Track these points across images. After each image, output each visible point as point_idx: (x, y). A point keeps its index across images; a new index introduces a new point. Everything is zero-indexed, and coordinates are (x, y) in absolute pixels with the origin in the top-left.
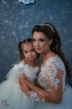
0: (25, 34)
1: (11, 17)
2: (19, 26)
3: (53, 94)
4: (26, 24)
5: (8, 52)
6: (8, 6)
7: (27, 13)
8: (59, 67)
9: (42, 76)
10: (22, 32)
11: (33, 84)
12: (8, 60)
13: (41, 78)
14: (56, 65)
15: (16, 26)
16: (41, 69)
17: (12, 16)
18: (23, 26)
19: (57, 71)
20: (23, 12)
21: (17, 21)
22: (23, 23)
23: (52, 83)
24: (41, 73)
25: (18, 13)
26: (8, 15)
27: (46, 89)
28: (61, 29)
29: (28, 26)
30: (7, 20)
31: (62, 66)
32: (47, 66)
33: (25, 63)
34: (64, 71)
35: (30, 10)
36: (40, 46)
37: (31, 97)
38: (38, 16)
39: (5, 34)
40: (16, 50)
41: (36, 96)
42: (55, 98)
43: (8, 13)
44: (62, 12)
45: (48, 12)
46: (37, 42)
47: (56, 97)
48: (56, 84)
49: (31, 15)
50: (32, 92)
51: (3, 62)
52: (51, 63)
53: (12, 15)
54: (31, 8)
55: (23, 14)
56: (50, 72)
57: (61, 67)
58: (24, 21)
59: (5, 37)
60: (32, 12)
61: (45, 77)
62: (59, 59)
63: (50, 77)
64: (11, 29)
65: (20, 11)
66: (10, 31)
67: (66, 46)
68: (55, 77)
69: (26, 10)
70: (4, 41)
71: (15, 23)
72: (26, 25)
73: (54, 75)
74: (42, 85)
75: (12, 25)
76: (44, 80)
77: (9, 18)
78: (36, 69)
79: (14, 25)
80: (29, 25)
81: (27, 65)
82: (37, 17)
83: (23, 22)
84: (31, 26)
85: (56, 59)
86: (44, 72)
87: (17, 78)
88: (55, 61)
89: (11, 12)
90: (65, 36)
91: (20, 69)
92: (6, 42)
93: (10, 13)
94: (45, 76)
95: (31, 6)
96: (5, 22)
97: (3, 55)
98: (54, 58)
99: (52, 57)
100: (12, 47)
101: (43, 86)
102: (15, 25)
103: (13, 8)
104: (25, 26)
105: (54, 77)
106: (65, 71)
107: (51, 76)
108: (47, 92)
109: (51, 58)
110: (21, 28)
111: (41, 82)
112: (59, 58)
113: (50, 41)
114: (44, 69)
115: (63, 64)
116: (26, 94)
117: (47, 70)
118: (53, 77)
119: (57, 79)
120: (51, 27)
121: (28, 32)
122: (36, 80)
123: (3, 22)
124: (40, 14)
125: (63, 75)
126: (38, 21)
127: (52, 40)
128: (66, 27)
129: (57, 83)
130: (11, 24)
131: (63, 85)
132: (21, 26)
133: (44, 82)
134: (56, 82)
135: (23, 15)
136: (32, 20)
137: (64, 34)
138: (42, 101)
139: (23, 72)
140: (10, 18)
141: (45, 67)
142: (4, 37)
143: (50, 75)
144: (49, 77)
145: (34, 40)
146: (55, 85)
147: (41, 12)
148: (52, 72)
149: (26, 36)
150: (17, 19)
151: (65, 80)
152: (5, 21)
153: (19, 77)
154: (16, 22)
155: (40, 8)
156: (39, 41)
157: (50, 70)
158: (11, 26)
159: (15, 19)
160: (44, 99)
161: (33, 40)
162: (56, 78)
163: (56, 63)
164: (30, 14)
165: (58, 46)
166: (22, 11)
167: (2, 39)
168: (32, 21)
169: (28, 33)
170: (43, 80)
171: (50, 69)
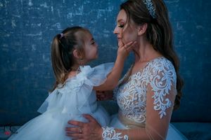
2: (67, 14)
4: (80, 9)
5: (48, 59)
10: (72, 24)
12: (49, 74)
15: (61, 14)
18: (74, 12)
21: (63, 4)
22: (74, 8)
30: (45, 3)
32: (155, 71)
39: (42, 28)
41: (112, 130)
48: (164, 109)
51: (42, 76)
52: (164, 66)
56: (159, 83)
58: (75, 5)
59: (43, 33)
64: (53, 19)
66: (52, 23)
68: (165, 95)
70: (42, 40)
72: (78, 11)
73: (165, 90)
75: (55, 11)
79: (57, 12)
80: (85, 11)
84: (88, 13)
92: (46, 41)
94: (135, 92)
102: (60, 12)
104: (77, 14)
110: (71, 17)
111: (126, 100)
119: (167, 100)
121: (84, 23)
123: (39, 6)
126: (100, 5)
129: (166, 107)
130: (52, 10)
132: (71, 14)
136: (89, 2)
142: (41, 32)
143: (158, 88)
146: (160, 110)
148: (162, 83)
152: (41, 6)
154: (61, 7)
158: (53, 13)
160: (126, 135)
167: (38, 36)
168: (89, 4)
170: (130, 98)
171: (159, 77)
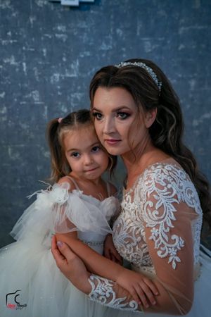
0: (71, 97)
1: (24, 48)
2: (51, 75)
3: (165, 285)
4: (72, 66)
5: (17, 155)
6: (14, 15)
7: (75, 34)
8: (179, 197)
9: (128, 227)
10: (59, 93)
11: (98, 254)
12: (18, 180)
13: (123, 234)
14: (171, 190)
15: (39, 76)
16: (123, 204)
17: (29, 43)
18: (63, 72)
19: (175, 210)
20: (61, 32)
21: (43, 59)
22: (62, 65)
23: (159, 249)
24: (122, 216)
25: (47, 35)
26: (15, 41)
27: (142, 268)
28: (179, 79)
29: (80, 74)
30: (13, 57)
31: (190, 192)
32: (143, 194)
33: (73, 188)
34: (196, 209)
35: (84, 25)
36: (117, 132)
37: (92, 296)
38: (107, 43)
39: (7, 101)
40: (42, 148)
41: (109, 291)
42: (171, 295)
43: (14, 37)
44: (183, 28)
45: (139, 28)
46: (106, 119)
47: (174, 292)
48: (173, 252)
49: (88, 39)
50: (97, 278)
51: (6, 185)
52: (156, 183)
53: (26, 43)
54: (85, 20)
55: (62, 38)
56: (154, 213)
57: (187, 198)
58: (64, 59)
59: (8, 110)
60: (89, 30)
61: (138, 229)
62: (179, 172)
63: (154, 231)
64: (26, 85)
65: (54, 29)
66: (24, 91)
67: (197, 132)
68: (168, 229)
69: (69, 25)
70: (6, 122)
71: (37, 64)
72: (71, 71)
73: (165, 223)
74: (128, 255)
75: (30, 71)
76: (134, 239)
77: (20, 50)
78: (108, 203)
79: (34, 72)
80: (82, 69)
81: (78, 193)
82: (104, 44)
83: (62, 60)
84: (87, 73)
85: (168, 171)
86: (133, 212)
87: (48, 234)
88: (169, 178)
89: (23, 32)
90: (192, 100)
91: (56, 205)
92: (13, 123)
93: (21, 34)
94: (135, 228)
95: (86, 12)
96: (8, 64)
97: (4, 164)
98: (163, 168)
99: (156, 166)
100: (31, 139)
101: (129, 259)
102: (39, 71)
103: (31, 20)
104: (68, 75)
105: (166, 228)
106: (198, 208)
107: (157, 226)
108: (145, 276)
109: (153, 168)
110: (58, 80)
111: (126, 245)
112: (178, 169)
113: (148, 117)
114: (132, 206)
115: (191, 185)
116: (75, 284)
117: (142, 207)
118: (162, 228)
119: (174, 237)
120: (149, 70)
121: (81, 92)
122: (108, 239)
123: (2, 63)
124: (115, 36)
125: (192, 223)
126: (109, 58)
127: (155, 113)
128: (195, 74)
129: (176, 248)
130: (25, 69)
131: (195, 254)
132: (57, 75)
133: (134, 247)
134: (174, 245)
135: (61, 40)
136: (88, 54)
137: (191, 96)
138: (128, 306)
139: (66, 216)
140: (23, 51)
141: (137, 198)
142: (5, 108)
143: (153, 223)
144: (148, 229)
145: (99, 114)
146: (169, 256)
147: (118, 31)
148: (157, 213)
149: (74, 103)
150: (42, 52)
151: (199, 238)
152: (5, 61)
153: (54, 231)
154: (40, 63)
155: (112, 17)
156: (112, 116)
157: (153, 209)
158: (26, 74)
159: (37, 53)
160: (134, 301)
161: (95, 115)
162: (171, 232)
163: (169, 186)
164: (85, 38)
165: (173, 130)
166: (59, 28)
168: (89, 57)
169: (79, 96)
170: (130, 241)
171: (151, 204)
